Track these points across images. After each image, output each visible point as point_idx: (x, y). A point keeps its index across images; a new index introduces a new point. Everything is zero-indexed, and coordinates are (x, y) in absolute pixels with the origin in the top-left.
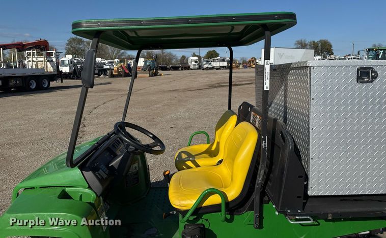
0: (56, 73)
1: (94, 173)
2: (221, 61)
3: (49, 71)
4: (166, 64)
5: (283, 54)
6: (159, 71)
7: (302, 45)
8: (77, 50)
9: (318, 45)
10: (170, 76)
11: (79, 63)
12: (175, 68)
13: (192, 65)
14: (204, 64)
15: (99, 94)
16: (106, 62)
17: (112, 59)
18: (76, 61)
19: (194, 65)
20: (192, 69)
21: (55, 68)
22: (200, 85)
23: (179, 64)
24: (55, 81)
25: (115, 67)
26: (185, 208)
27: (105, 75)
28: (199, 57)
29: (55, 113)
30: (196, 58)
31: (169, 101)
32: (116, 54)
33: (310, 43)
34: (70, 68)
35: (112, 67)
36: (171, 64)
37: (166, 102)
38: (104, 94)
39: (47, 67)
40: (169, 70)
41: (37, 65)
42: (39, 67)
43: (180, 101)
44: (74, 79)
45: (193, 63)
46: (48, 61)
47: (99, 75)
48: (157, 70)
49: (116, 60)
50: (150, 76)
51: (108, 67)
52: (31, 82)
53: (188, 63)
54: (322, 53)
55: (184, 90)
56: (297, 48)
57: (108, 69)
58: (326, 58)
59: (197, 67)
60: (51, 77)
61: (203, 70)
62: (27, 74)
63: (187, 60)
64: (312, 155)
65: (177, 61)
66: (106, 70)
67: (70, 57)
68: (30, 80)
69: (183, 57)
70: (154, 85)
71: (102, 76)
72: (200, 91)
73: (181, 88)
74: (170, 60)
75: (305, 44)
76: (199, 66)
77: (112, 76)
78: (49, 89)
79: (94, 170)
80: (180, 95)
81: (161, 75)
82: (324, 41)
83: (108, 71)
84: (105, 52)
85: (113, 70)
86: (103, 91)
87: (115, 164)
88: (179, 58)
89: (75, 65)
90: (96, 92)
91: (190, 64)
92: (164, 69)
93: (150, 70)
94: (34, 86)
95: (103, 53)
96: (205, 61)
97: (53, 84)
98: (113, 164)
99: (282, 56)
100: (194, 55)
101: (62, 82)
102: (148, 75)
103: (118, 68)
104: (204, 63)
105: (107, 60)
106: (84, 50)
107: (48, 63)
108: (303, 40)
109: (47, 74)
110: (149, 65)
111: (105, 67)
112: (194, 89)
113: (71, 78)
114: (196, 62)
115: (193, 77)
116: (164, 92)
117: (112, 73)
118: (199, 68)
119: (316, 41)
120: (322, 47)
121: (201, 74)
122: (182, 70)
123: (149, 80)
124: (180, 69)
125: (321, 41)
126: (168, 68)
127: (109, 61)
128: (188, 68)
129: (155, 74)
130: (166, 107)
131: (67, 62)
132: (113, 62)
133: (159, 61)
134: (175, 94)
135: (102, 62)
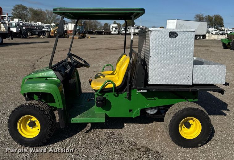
0: (8, 32)
1: (59, 72)
2: (136, 29)
3: (2, 30)
4: (92, 29)
5: (183, 25)
6: (86, 35)
7: (200, 19)
8: (21, 15)
9: (213, 19)
10: (95, 39)
11: (23, 25)
12: (100, 33)
13: (113, 30)
14: (123, 31)
15: (41, 49)
16: (45, 25)
17: (49, 23)
18: (21, 24)
19: (115, 31)
20: (112, 34)
21: (7, 28)
22: (117, 46)
23: (102, 30)
24: (7, 39)
25: (52, 30)
26: (98, 89)
27: (44, 36)
28: (119, 25)
30: (116, 25)
31: (93, 56)
32: (52, 20)
33: (207, 16)
34: (17, 29)
35: (50, 30)
36: (96, 29)
37: (91, 56)
38: (45, 49)
40: (95, 34)
43: (101, 56)
44: (20, 38)
45: (114, 29)
46: (2, 23)
47: (39, 36)
48: (85, 33)
49: (53, 24)
50: (79, 38)
51: (46, 29)
53: (109, 29)
54: (215, 25)
55: (105, 49)
56: (196, 21)
57: (47, 31)
58: (218, 29)
59: (117, 32)
61: (121, 35)
63: (109, 27)
64: (150, 67)
65: (101, 27)
66: (44, 32)
67: (16, 20)
69: (106, 24)
70: (83, 45)
71: (41, 36)
72: (117, 50)
73: (103, 48)
74: (96, 26)
75: (202, 17)
76: (119, 32)
77: (50, 37)
78: (3, 45)
79: (60, 71)
80: (102, 53)
81: (88, 38)
82: (217, 16)
83: (46, 33)
84: (44, 18)
85: (50, 32)
86: (44, 47)
87: (68, 71)
88: (103, 25)
89: (21, 27)
90: (39, 48)
91: (111, 30)
92: (91, 33)
93: (79, 33)
95: (42, 18)
96: (123, 28)
98: (66, 71)
99: (182, 26)
100: (115, 23)
101: (12, 39)
102: (78, 37)
103: (54, 31)
104: (123, 29)
105: (45, 24)
106: (27, 15)
108: (201, 14)
110: (79, 30)
111: (44, 29)
112: (112, 49)
113: (17, 37)
114: (116, 28)
115: (113, 40)
116: (90, 50)
117: (50, 34)
118: (118, 34)
119: (211, 16)
120: (215, 21)
121: (120, 38)
122: (105, 34)
123: (78, 41)
124: (103, 33)
125: (215, 16)
126: (94, 33)
127: (47, 24)
128: (109, 33)
129: (84, 37)
130: (91, 60)
131: (14, 24)
132: (50, 26)
133: (86, 27)
134: (99, 52)
135: (42, 25)
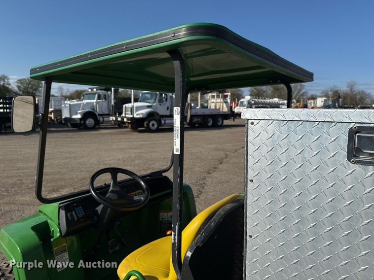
0: (229, 113)
3: (224, 111)
18: (253, 102)
21: (229, 108)
24: (228, 120)
29: (208, 148)
39: (223, 107)
41: (216, 106)
42: (217, 108)
46: (224, 102)
52: (208, 120)
60: (226, 116)
62: (206, 114)
67: (248, 98)
68: (208, 118)
78: (223, 127)
94: (210, 124)
97: (226, 122)
101: (234, 120)
107: (224, 104)
109: (222, 113)
131: (245, 103)
